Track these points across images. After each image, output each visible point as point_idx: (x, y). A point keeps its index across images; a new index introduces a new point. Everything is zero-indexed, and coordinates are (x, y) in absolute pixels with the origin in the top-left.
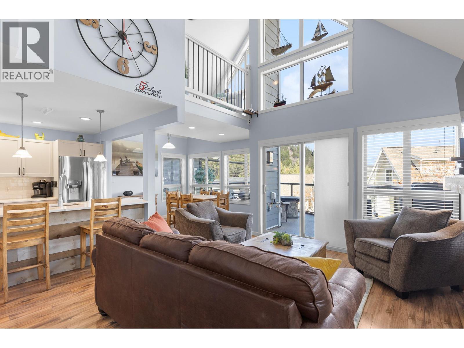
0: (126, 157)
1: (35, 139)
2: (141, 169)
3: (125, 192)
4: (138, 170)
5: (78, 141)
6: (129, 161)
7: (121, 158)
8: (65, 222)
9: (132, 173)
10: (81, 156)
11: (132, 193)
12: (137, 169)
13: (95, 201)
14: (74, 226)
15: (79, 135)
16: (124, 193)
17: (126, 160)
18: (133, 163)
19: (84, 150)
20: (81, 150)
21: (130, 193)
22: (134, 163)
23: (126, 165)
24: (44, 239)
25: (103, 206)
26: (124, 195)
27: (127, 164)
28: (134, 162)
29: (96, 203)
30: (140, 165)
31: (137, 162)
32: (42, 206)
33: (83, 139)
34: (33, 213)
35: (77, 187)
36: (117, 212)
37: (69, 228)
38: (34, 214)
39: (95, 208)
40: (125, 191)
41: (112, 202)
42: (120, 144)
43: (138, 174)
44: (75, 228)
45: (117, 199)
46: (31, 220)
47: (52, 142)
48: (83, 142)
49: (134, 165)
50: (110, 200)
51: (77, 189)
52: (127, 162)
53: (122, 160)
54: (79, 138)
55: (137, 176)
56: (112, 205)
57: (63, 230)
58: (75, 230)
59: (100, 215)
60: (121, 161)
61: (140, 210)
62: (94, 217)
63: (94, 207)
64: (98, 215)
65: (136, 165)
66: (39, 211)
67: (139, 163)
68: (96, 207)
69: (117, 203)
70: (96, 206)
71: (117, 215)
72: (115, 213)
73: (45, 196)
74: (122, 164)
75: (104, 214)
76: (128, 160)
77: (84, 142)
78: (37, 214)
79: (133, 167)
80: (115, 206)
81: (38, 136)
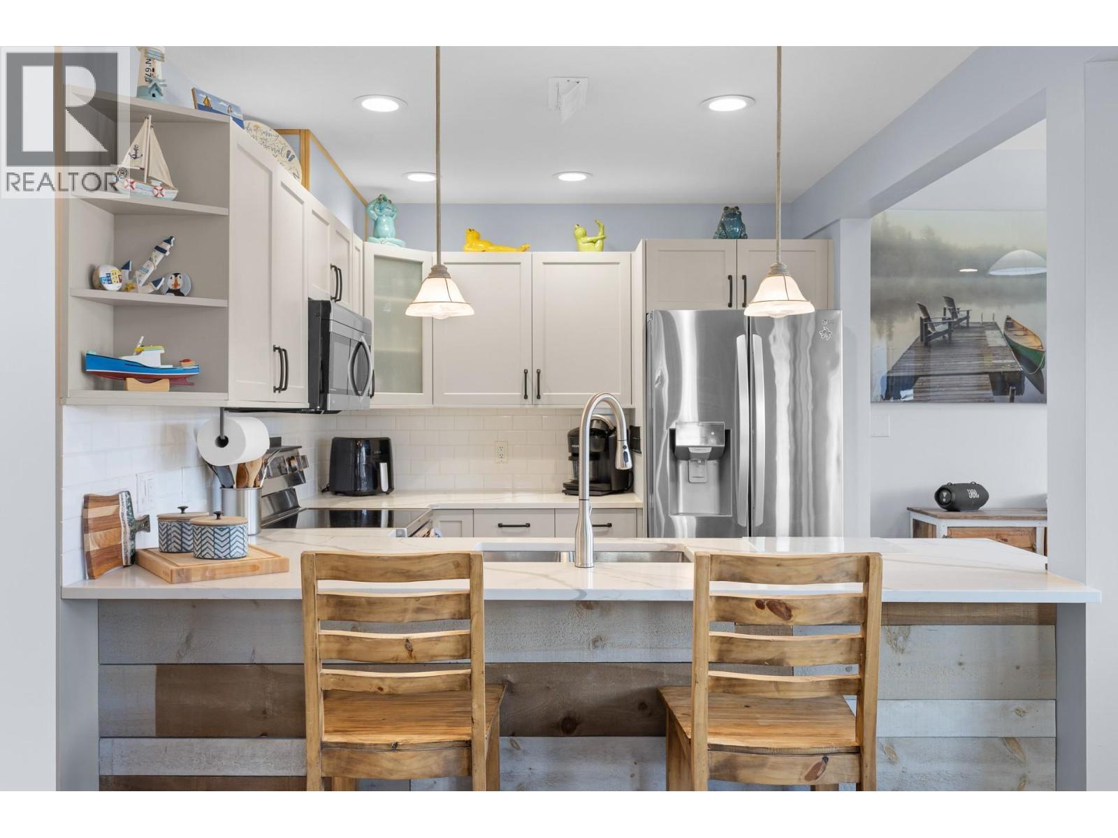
0: (950, 301)
1: (577, 249)
2: (1033, 362)
3: (942, 489)
4: (1020, 368)
5: (721, 237)
6: (967, 318)
7: (924, 309)
8: (598, 652)
9: (980, 387)
10: (730, 305)
11: (984, 497)
12: (1010, 363)
13: (716, 567)
14: (638, 685)
15: (726, 208)
16: (938, 495)
17: (949, 315)
18: (988, 333)
19: (744, 277)
20: (730, 277)
21: (973, 494)
22: (996, 332)
23: (948, 344)
24: (465, 751)
25: (760, 604)
26: (937, 506)
27: (957, 336)
28: (994, 326)
29: (720, 578)
30: (1028, 342)
31: (1010, 324)
32: (454, 572)
33: (742, 225)
34: (413, 605)
35: (711, 457)
36: (854, 656)
37: (612, 689)
38: (419, 610)
39: (717, 610)
40: (945, 483)
41: (819, 579)
42: (917, 236)
43: (1020, 391)
44: (640, 692)
45: (852, 567)
46: (407, 640)
47: (629, 253)
48: (740, 237)
49: (995, 339)
50: (806, 569)
51: (712, 465)
52: (957, 324)
53: (928, 319)
54: (722, 225)
55: (1012, 400)
56: (823, 605)
57: (590, 693)
58: (642, 706)
59: (746, 662)
60: (925, 323)
61: (1025, 636)
62: (713, 665)
63: (711, 603)
64: (734, 655)
65: (1003, 343)
66: (439, 597)
67: (1024, 329)
68: (724, 605)
69: (857, 588)
70: (719, 598)
71: (854, 673)
72: (840, 659)
73: (605, 487)
74: (926, 339)
75: (769, 657)
76: (962, 314)
77: (745, 237)
78: (431, 611)
79: (993, 351)
80: (839, 612)
81: (585, 235)
